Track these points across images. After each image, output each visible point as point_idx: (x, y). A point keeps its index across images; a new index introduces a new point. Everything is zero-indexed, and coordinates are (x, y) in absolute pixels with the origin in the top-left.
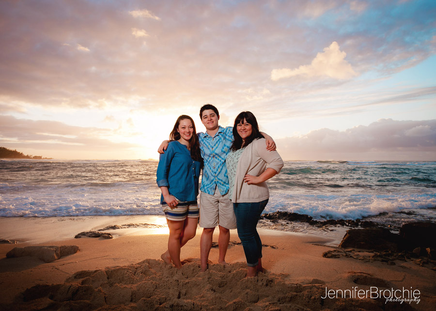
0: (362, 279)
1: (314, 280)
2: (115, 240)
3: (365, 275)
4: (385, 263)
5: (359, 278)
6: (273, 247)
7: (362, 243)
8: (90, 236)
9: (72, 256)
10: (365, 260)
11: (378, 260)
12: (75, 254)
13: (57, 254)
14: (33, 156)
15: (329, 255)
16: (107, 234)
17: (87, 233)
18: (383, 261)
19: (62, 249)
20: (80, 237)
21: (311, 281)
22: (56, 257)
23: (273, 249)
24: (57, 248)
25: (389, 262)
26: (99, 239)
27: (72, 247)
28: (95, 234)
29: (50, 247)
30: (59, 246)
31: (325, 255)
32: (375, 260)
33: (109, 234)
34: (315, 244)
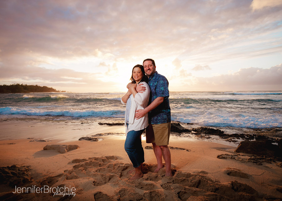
0: (233, 173)
1: (202, 171)
2: (99, 142)
3: (236, 170)
4: (255, 163)
5: (232, 172)
6: (187, 150)
7: (249, 150)
8: (86, 140)
9: (75, 150)
10: (243, 161)
11: (251, 162)
12: (76, 150)
13: (67, 149)
14: (61, 91)
15: (221, 157)
16: (95, 139)
17: (85, 138)
18: (254, 162)
19: (69, 146)
20: (81, 140)
21: (200, 172)
22: (66, 151)
23: (187, 152)
24: (67, 146)
25: (258, 163)
26: (91, 141)
27: (75, 146)
28: (89, 138)
29: (64, 145)
30: (68, 145)
31: (218, 157)
32: (249, 162)
33: (96, 139)
34: (218, 149)
